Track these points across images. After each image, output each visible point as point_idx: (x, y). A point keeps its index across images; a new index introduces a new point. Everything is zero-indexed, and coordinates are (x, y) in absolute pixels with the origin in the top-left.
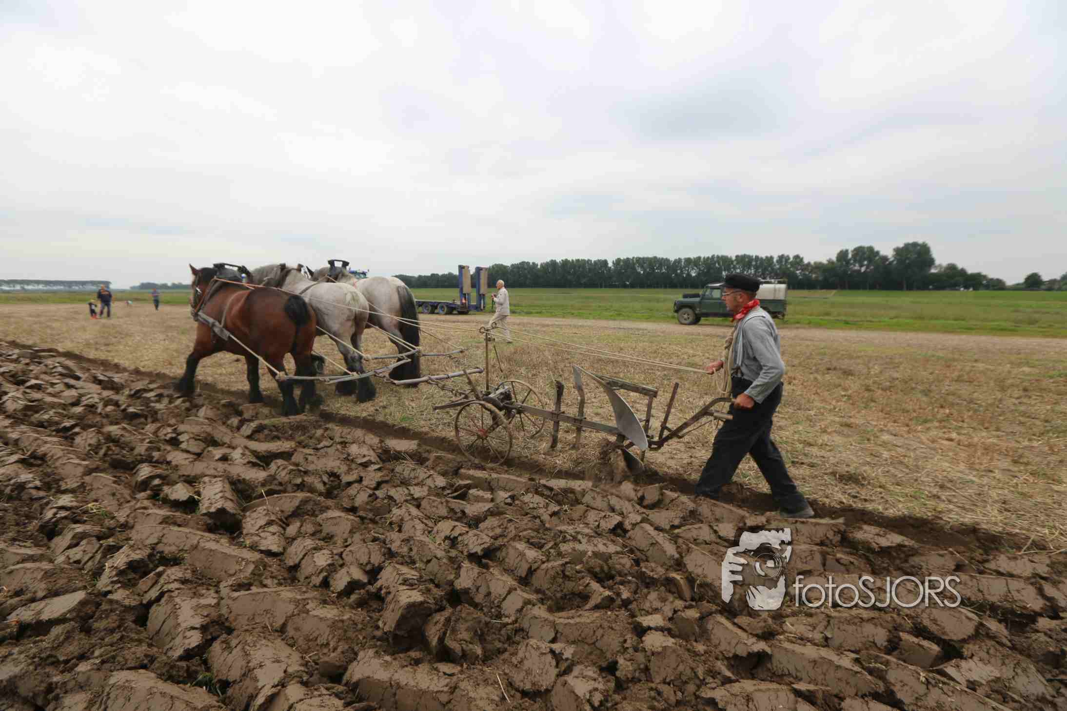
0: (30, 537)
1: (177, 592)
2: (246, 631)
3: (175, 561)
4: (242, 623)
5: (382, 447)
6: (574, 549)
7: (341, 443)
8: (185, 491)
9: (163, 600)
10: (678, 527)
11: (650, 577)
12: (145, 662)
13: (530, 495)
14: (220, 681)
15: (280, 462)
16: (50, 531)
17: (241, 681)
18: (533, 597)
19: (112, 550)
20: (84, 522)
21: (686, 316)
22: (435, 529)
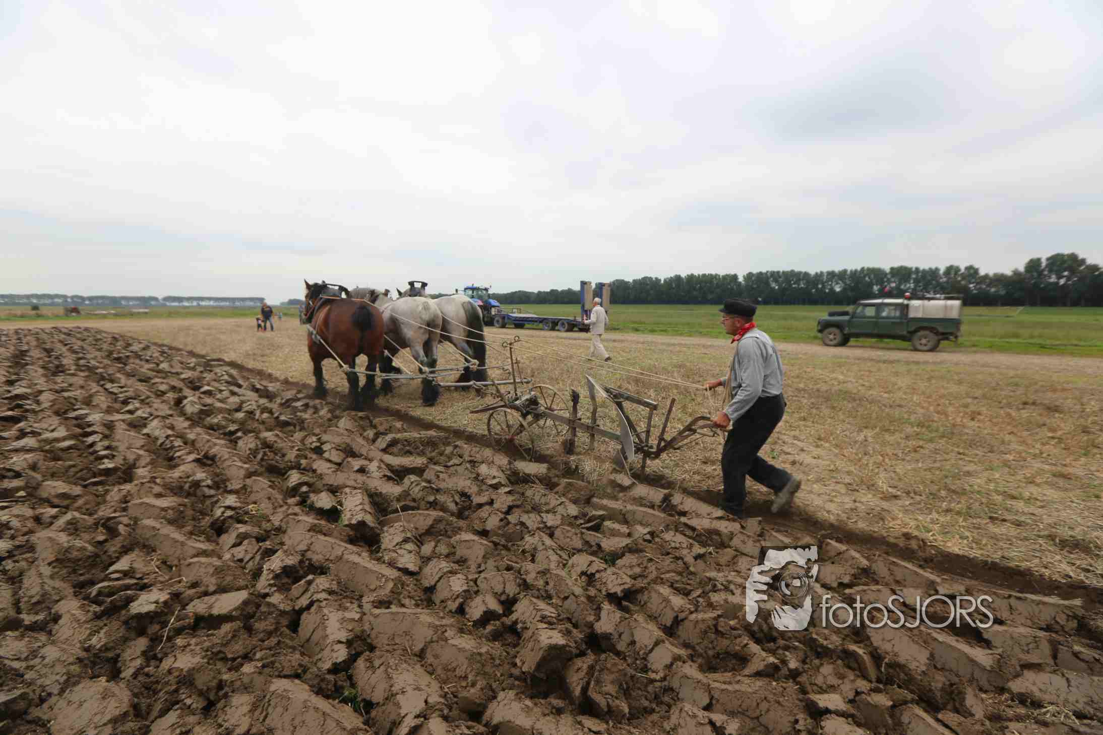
0: (203, 532)
1: (325, 602)
2: (387, 651)
3: (321, 570)
4: (381, 641)
5: (510, 468)
6: (726, 601)
7: (470, 462)
8: (329, 499)
9: (313, 609)
10: (850, 586)
11: (822, 646)
12: (299, 671)
13: (672, 533)
14: (364, 700)
15: (413, 478)
16: (219, 528)
17: (384, 705)
18: (683, 652)
19: (270, 553)
20: (245, 523)
21: (831, 337)
22: (570, 562)
